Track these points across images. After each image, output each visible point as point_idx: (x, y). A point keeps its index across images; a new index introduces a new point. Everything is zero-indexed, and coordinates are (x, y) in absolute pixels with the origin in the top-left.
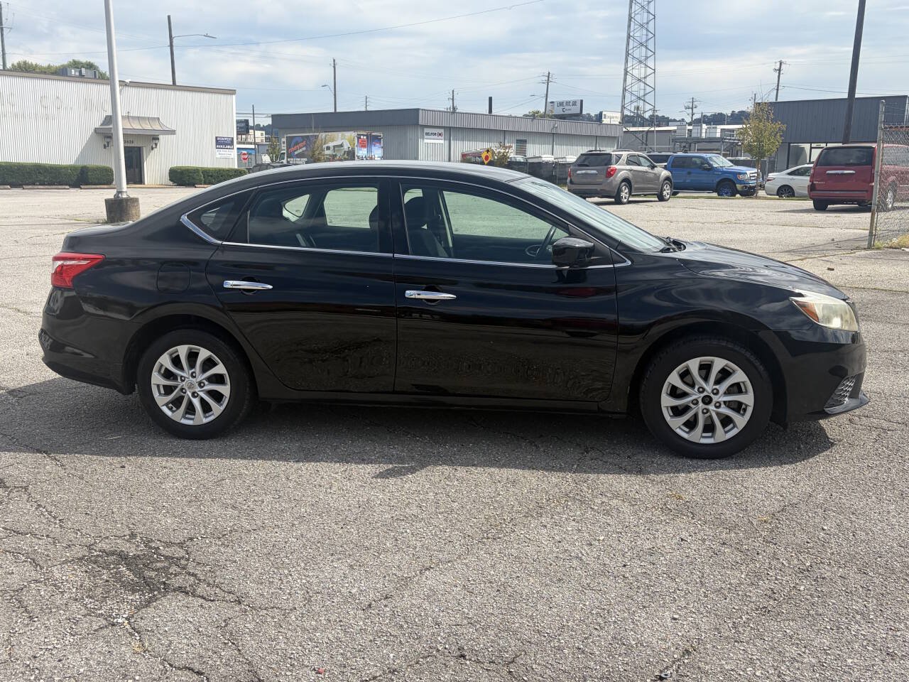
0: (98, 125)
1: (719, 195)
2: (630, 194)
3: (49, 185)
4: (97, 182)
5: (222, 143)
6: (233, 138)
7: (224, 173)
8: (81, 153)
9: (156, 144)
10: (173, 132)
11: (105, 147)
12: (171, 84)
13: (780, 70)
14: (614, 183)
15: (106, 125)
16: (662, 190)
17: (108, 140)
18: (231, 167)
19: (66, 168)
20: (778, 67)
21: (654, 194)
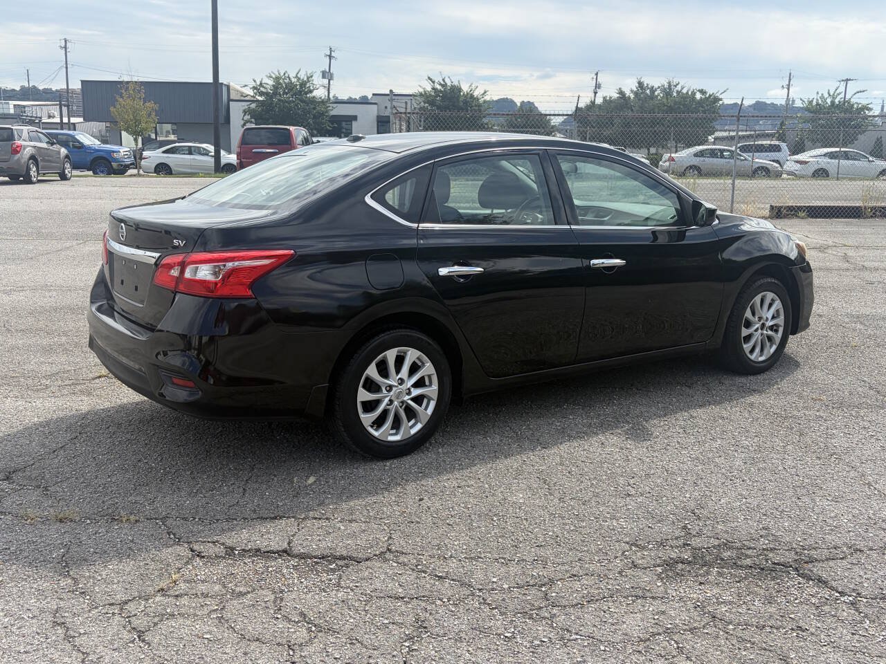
1: (94, 173)
2: (38, 174)
13: (65, 48)
14: (23, 161)
16: (64, 169)
20: (63, 45)
21: (55, 173)
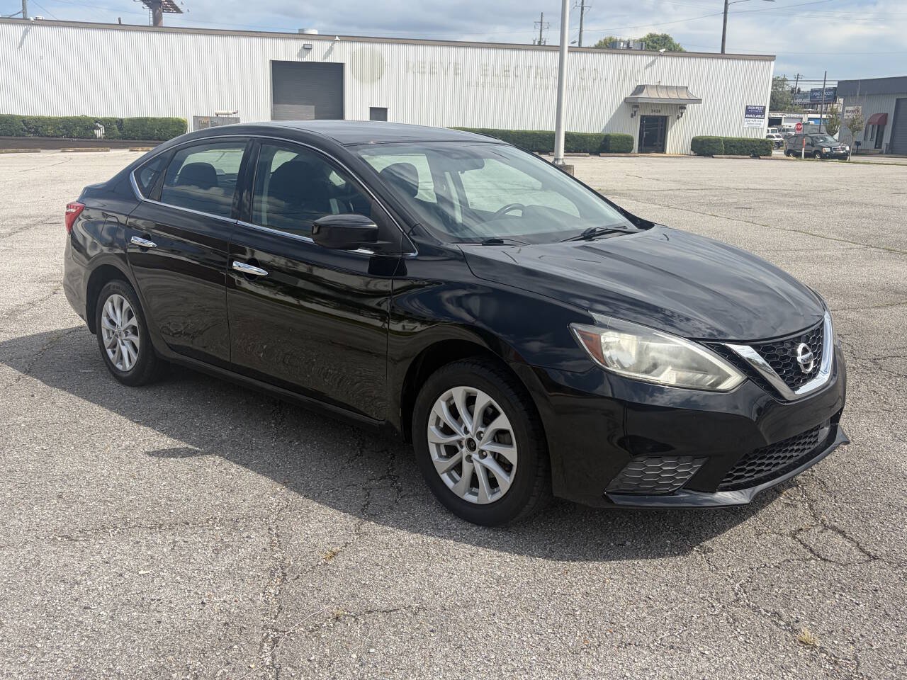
0: (628, 96)
3: (575, 152)
4: (616, 149)
5: (751, 112)
6: (765, 107)
7: (749, 143)
8: (609, 122)
9: (682, 114)
10: (699, 101)
11: (632, 116)
12: (720, 52)
15: (636, 95)
17: (635, 109)
18: (759, 137)
19: (591, 136)
